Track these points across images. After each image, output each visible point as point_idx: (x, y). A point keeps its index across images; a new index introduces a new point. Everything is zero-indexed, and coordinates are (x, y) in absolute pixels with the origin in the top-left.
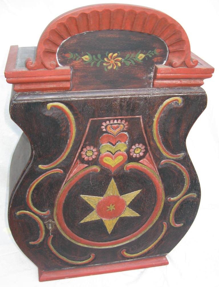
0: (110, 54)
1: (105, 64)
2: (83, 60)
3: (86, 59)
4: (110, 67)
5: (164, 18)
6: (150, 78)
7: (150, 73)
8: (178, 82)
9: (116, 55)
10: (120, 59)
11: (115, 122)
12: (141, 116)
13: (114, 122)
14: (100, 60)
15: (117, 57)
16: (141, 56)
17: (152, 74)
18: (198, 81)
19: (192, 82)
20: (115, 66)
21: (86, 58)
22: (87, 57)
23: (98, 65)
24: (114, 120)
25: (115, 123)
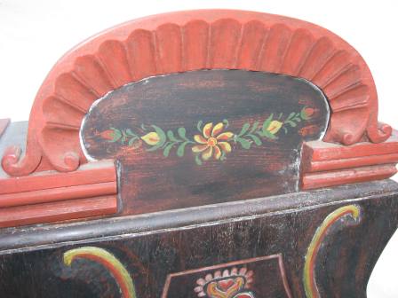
0: (208, 126)
1: (195, 150)
2: (145, 145)
3: (151, 139)
4: (207, 156)
5: (324, 38)
6: (294, 171)
7: (292, 161)
8: (350, 174)
9: (219, 126)
10: (229, 135)
11: (226, 274)
12: (279, 255)
13: (222, 274)
14: (185, 141)
15: (223, 130)
16: (273, 126)
17: (298, 163)
18: (387, 169)
19: (377, 171)
20: (220, 152)
21: (153, 138)
22: (153, 135)
23: (181, 152)
24: (222, 270)
25: (224, 276)
